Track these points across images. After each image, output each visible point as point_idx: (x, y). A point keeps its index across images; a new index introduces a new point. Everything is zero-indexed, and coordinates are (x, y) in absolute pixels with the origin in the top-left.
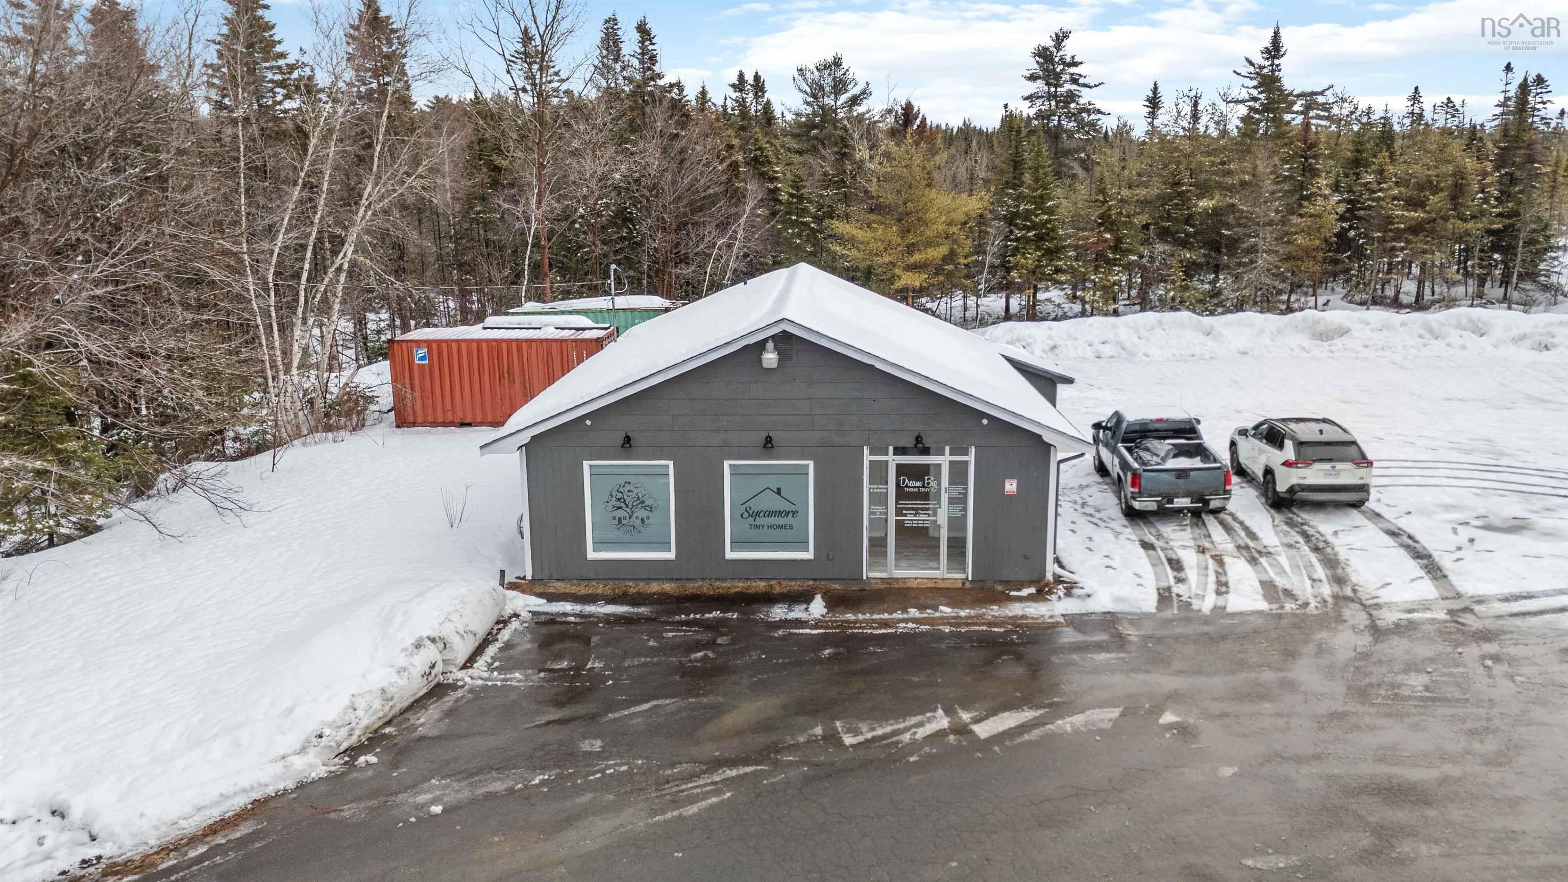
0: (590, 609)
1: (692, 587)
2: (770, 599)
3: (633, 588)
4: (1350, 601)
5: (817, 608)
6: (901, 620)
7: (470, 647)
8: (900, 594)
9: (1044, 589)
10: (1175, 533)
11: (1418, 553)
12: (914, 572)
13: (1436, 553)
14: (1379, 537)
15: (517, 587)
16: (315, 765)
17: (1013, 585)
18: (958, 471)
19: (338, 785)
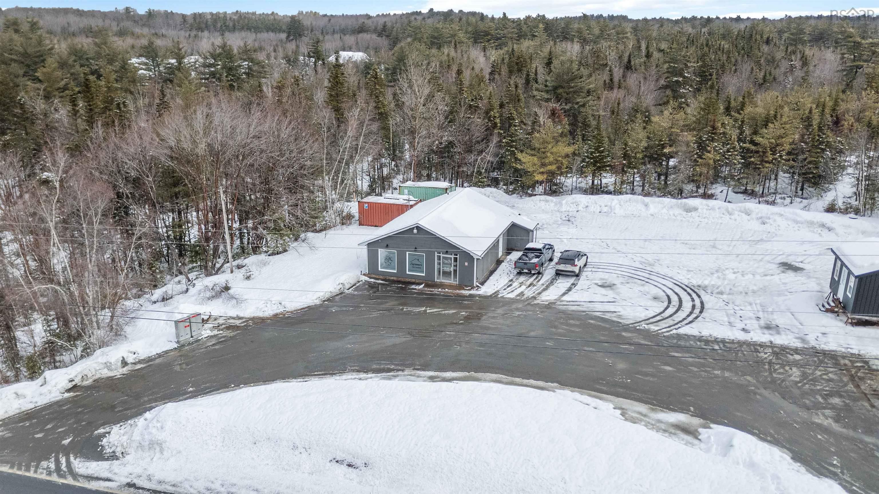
0: (377, 281)
1: (399, 279)
2: (413, 283)
3: (388, 278)
4: (534, 298)
5: (421, 286)
6: (436, 291)
7: (349, 286)
8: (441, 285)
9: (473, 288)
10: (522, 279)
11: (569, 290)
12: (446, 281)
13: (573, 290)
14: (568, 285)
15: (364, 275)
16: (318, 302)
17: (467, 286)
18: (456, 260)
19: (321, 306)
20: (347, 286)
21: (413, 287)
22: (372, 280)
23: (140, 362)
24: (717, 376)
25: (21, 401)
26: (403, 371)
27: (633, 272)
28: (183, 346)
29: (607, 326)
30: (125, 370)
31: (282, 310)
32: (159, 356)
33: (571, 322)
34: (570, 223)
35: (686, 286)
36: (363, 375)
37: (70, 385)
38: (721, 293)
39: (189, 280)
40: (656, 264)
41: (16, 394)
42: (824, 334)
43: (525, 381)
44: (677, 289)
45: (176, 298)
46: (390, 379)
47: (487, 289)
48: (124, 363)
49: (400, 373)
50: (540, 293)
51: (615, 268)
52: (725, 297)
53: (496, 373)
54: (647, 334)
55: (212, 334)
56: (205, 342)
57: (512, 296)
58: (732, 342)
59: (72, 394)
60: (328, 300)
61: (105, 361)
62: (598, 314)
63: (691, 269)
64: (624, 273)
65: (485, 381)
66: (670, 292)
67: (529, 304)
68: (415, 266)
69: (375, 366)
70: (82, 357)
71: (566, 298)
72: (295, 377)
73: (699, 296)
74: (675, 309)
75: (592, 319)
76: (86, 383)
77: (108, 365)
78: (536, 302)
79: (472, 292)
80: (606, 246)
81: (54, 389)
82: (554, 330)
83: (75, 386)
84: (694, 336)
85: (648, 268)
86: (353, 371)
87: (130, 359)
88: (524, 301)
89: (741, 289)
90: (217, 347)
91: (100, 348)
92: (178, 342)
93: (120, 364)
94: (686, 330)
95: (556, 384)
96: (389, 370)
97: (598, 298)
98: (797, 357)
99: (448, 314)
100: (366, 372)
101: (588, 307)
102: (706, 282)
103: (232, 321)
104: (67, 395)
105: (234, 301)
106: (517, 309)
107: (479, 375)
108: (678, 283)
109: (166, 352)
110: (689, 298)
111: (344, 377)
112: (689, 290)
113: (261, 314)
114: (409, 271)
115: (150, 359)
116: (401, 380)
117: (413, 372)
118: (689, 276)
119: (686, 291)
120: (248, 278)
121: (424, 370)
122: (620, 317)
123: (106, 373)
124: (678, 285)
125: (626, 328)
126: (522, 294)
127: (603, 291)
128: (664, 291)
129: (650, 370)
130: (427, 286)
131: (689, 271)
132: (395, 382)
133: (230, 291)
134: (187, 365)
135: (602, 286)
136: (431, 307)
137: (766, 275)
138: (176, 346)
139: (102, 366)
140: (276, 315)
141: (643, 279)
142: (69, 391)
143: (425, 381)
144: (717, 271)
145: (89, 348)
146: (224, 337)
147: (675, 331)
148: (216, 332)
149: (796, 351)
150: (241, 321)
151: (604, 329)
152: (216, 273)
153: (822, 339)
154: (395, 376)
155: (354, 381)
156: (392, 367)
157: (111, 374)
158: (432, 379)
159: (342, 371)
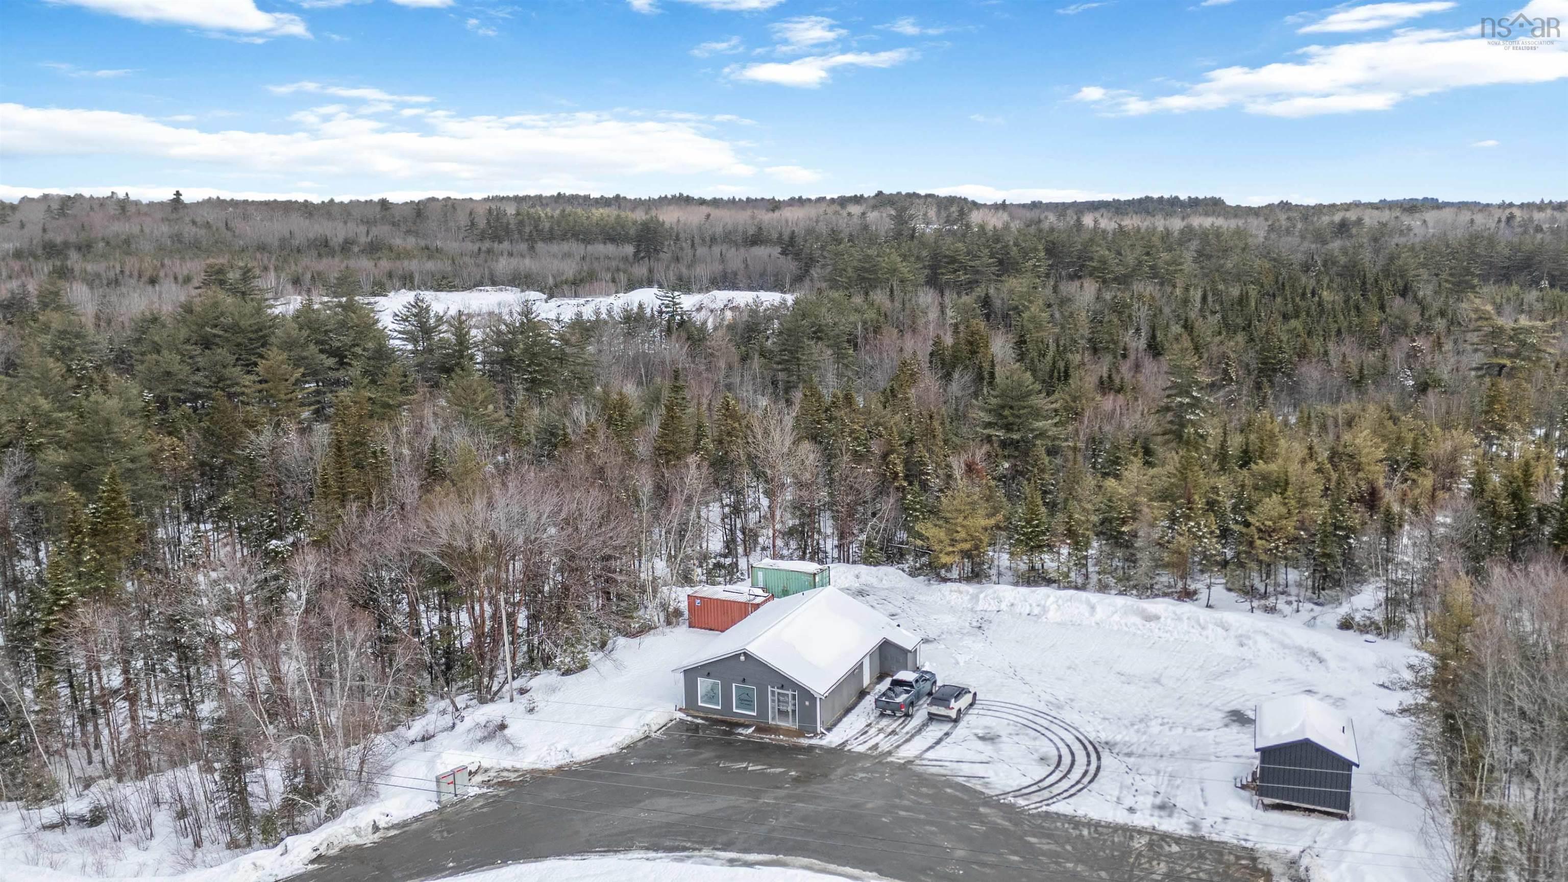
0: (697, 720)
1: (723, 718)
2: (740, 726)
3: (709, 716)
4: (889, 753)
5: (751, 730)
6: (767, 738)
7: (658, 727)
8: (776, 730)
9: (816, 734)
10: (884, 722)
11: (938, 742)
12: (783, 724)
13: (943, 743)
14: (940, 734)
15: (680, 710)
16: (614, 750)
17: (809, 733)
18: (794, 697)
19: (617, 755)
20: (654, 728)
21: (740, 730)
22: (689, 719)
23: (393, 827)
24: (1066, 871)
25: (260, 873)
26: (700, 850)
27: (1031, 717)
28: (445, 807)
29: (966, 797)
30: (376, 837)
31: (568, 760)
32: (416, 819)
33: (924, 790)
34: (979, 633)
35: (1091, 742)
36: (652, 854)
37: (314, 855)
38: (1129, 755)
39: (457, 710)
40: (1067, 707)
41: (255, 864)
42: (1226, 818)
43: (841, 869)
44: (1076, 747)
45: (439, 737)
46: (681, 860)
47: (832, 739)
48: (376, 828)
49: (696, 853)
50: (898, 747)
51: (1010, 711)
52: (1132, 760)
53: (809, 857)
54: (1010, 811)
55: (480, 792)
56: (471, 804)
57: (862, 749)
58: (1108, 825)
59: (316, 866)
60: (628, 747)
61: (354, 825)
62: (960, 780)
63: (1107, 716)
64: (1020, 720)
65: (794, 867)
66: (1065, 752)
67: (880, 762)
68: (745, 702)
69: (668, 843)
70: (327, 819)
71: (930, 755)
72: (572, 854)
73: (1099, 758)
74: (1061, 775)
75: (950, 787)
76: (332, 852)
77: (357, 831)
78: (890, 759)
79: (814, 741)
80: (1011, 675)
81: (298, 859)
82: (897, 801)
83: (320, 856)
84: (1066, 816)
85: (1053, 713)
86: (641, 848)
87: (382, 824)
88: (875, 757)
89: (1157, 750)
90: (485, 810)
91: (348, 808)
92: (439, 802)
93: (370, 829)
94: (1061, 807)
95: (875, 874)
96: (685, 849)
97: (970, 756)
98: (1175, 848)
99: (774, 774)
100: (656, 851)
101: (952, 770)
102: (1118, 738)
103: (505, 774)
104: (310, 867)
105: (509, 747)
106: (863, 770)
107: (789, 859)
108: (1082, 738)
109: (425, 815)
110: (1085, 760)
111: (630, 855)
112: (1090, 748)
113: (541, 766)
114: (737, 707)
115: (404, 824)
116: (696, 863)
117: (711, 853)
118: (1100, 728)
119: (1085, 748)
120: (531, 711)
121: (725, 850)
122: (986, 785)
123: (354, 840)
124: (1080, 741)
125: (987, 801)
126: (876, 746)
127: (980, 745)
128: (1058, 749)
129: (991, 859)
130: (759, 730)
131: (1104, 719)
132: (688, 866)
133: (506, 732)
134: (449, 832)
135: (982, 738)
136: (756, 763)
137: (1200, 730)
138: (436, 807)
139: (350, 831)
140: (559, 768)
141: (1039, 728)
142: (312, 862)
143: (722, 865)
144: (1141, 721)
145: (334, 806)
146: (494, 796)
147: (1044, 808)
148: (485, 790)
149: (1178, 840)
150: (516, 774)
151: (960, 801)
152: (492, 700)
153: (1220, 826)
154: (688, 857)
155: (638, 863)
156: (689, 845)
157: (359, 841)
158: (732, 862)
159: (628, 849)
